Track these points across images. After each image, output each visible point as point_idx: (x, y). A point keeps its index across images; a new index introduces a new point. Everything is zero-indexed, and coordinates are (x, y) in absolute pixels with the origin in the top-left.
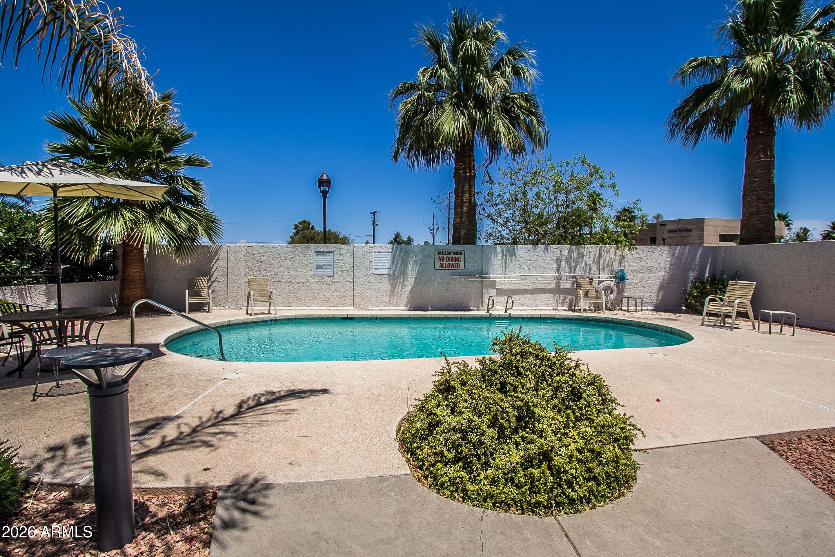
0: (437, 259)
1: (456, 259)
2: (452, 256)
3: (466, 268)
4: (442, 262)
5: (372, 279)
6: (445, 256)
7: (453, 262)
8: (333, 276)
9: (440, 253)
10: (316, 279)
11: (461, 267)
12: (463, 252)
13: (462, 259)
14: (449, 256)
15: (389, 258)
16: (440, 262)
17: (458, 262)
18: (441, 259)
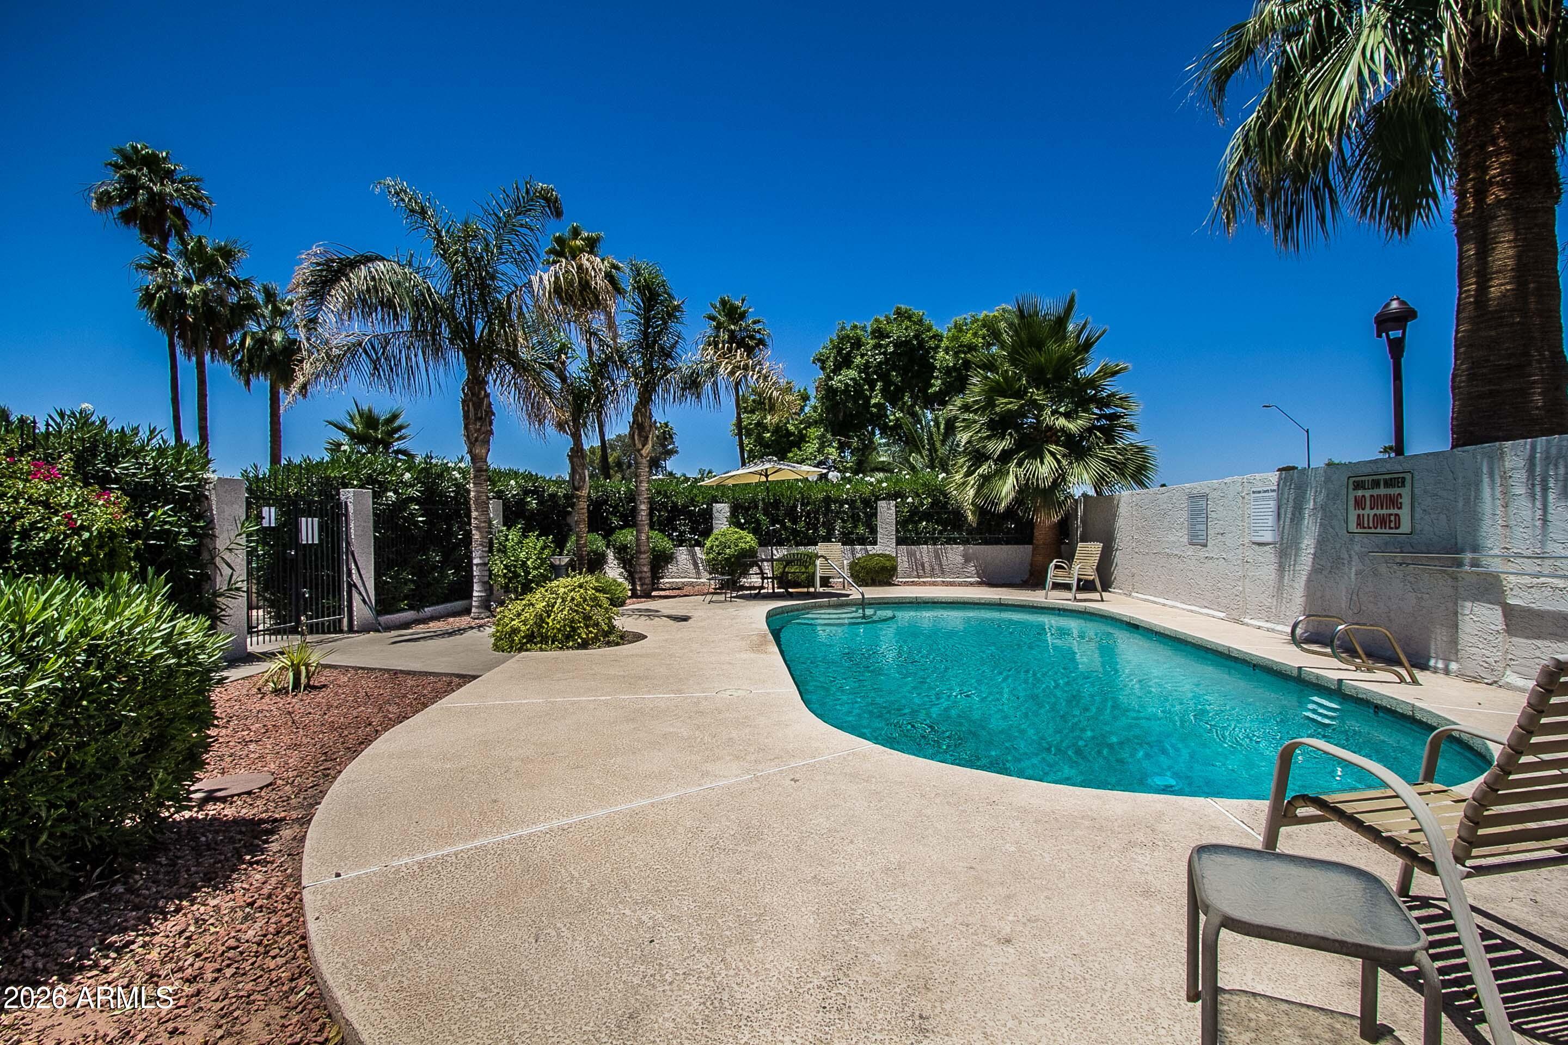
0: (1352, 503)
1: (1394, 502)
2: (1382, 491)
3: (1418, 527)
4: (1361, 512)
5: (1250, 554)
6: (1367, 494)
7: (1384, 512)
8: (1206, 546)
9: (1358, 486)
10: (1190, 551)
11: (1405, 527)
12: (1408, 476)
13: (1406, 500)
14: (1376, 492)
15: (1273, 504)
16: (1358, 512)
17: (1396, 511)
18: (1359, 503)
